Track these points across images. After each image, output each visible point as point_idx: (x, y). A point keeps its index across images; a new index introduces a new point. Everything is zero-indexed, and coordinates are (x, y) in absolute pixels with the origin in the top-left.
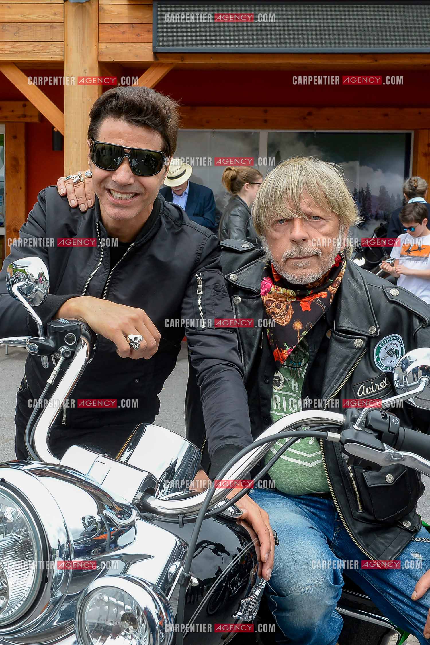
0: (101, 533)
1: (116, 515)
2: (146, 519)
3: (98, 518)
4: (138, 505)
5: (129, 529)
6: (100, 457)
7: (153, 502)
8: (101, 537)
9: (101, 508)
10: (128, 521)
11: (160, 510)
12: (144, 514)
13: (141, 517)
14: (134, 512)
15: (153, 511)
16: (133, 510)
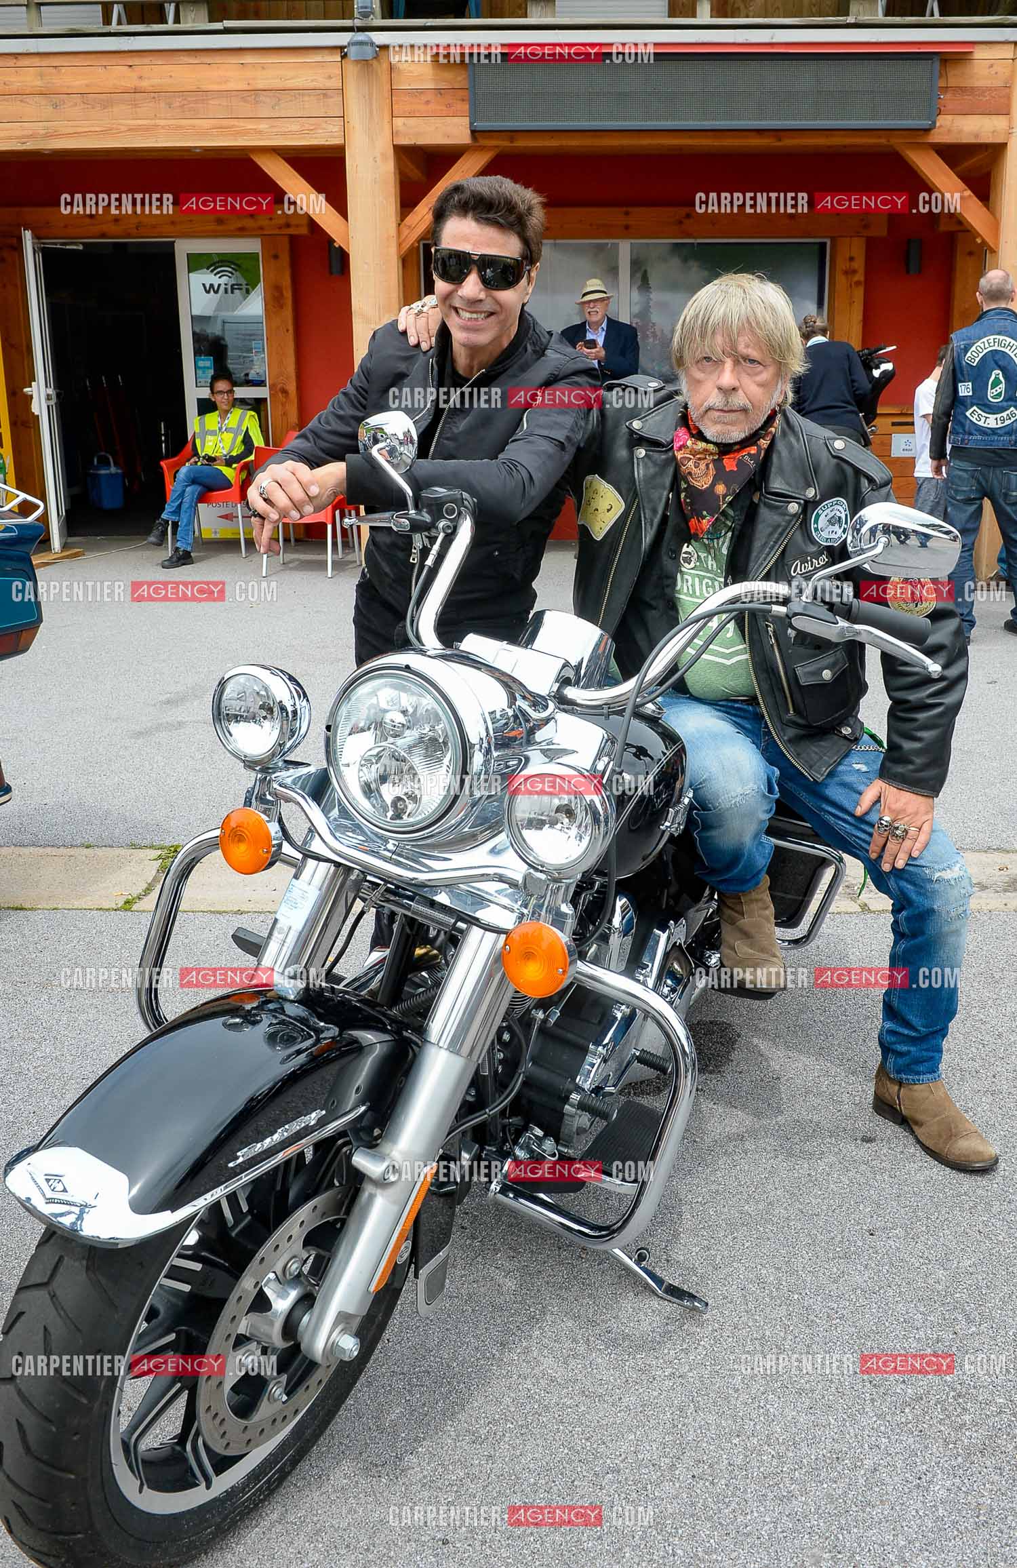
0: (513, 729)
1: (530, 706)
2: (565, 711)
3: (511, 713)
4: (554, 697)
5: (547, 723)
6: (504, 644)
7: (571, 692)
8: (512, 734)
9: (512, 700)
10: (545, 714)
11: (579, 701)
12: (562, 707)
13: (559, 709)
14: (551, 705)
15: (572, 703)
16: (549, 702)
